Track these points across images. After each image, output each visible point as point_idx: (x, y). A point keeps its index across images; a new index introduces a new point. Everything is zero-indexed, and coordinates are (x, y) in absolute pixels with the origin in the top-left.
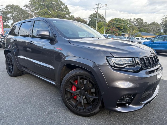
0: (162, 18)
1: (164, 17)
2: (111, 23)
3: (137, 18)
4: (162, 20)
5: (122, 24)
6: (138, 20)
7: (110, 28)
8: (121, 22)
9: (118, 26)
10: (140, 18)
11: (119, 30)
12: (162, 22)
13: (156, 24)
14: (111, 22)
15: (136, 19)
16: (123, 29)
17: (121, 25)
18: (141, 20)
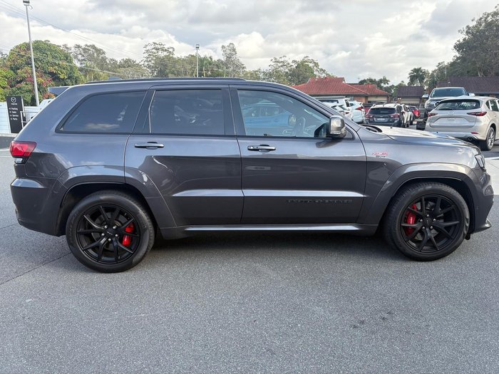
0: (144, 50)
1: (149, 48)
2: (22, 56)
3: (86, 45)
4: (146, 55)
5: (61, 63)
6: (89, 50)
7: (25, 75)
8: (56, 57)
9: (51, 69)
10: (93, 47)
11: (54, 80)
12: (145, 59)
13: (134, 66)
14: (22, 53)
15: (83, 47)
16: (66, 77)
17: (59, 64)
18: (99, 51)
